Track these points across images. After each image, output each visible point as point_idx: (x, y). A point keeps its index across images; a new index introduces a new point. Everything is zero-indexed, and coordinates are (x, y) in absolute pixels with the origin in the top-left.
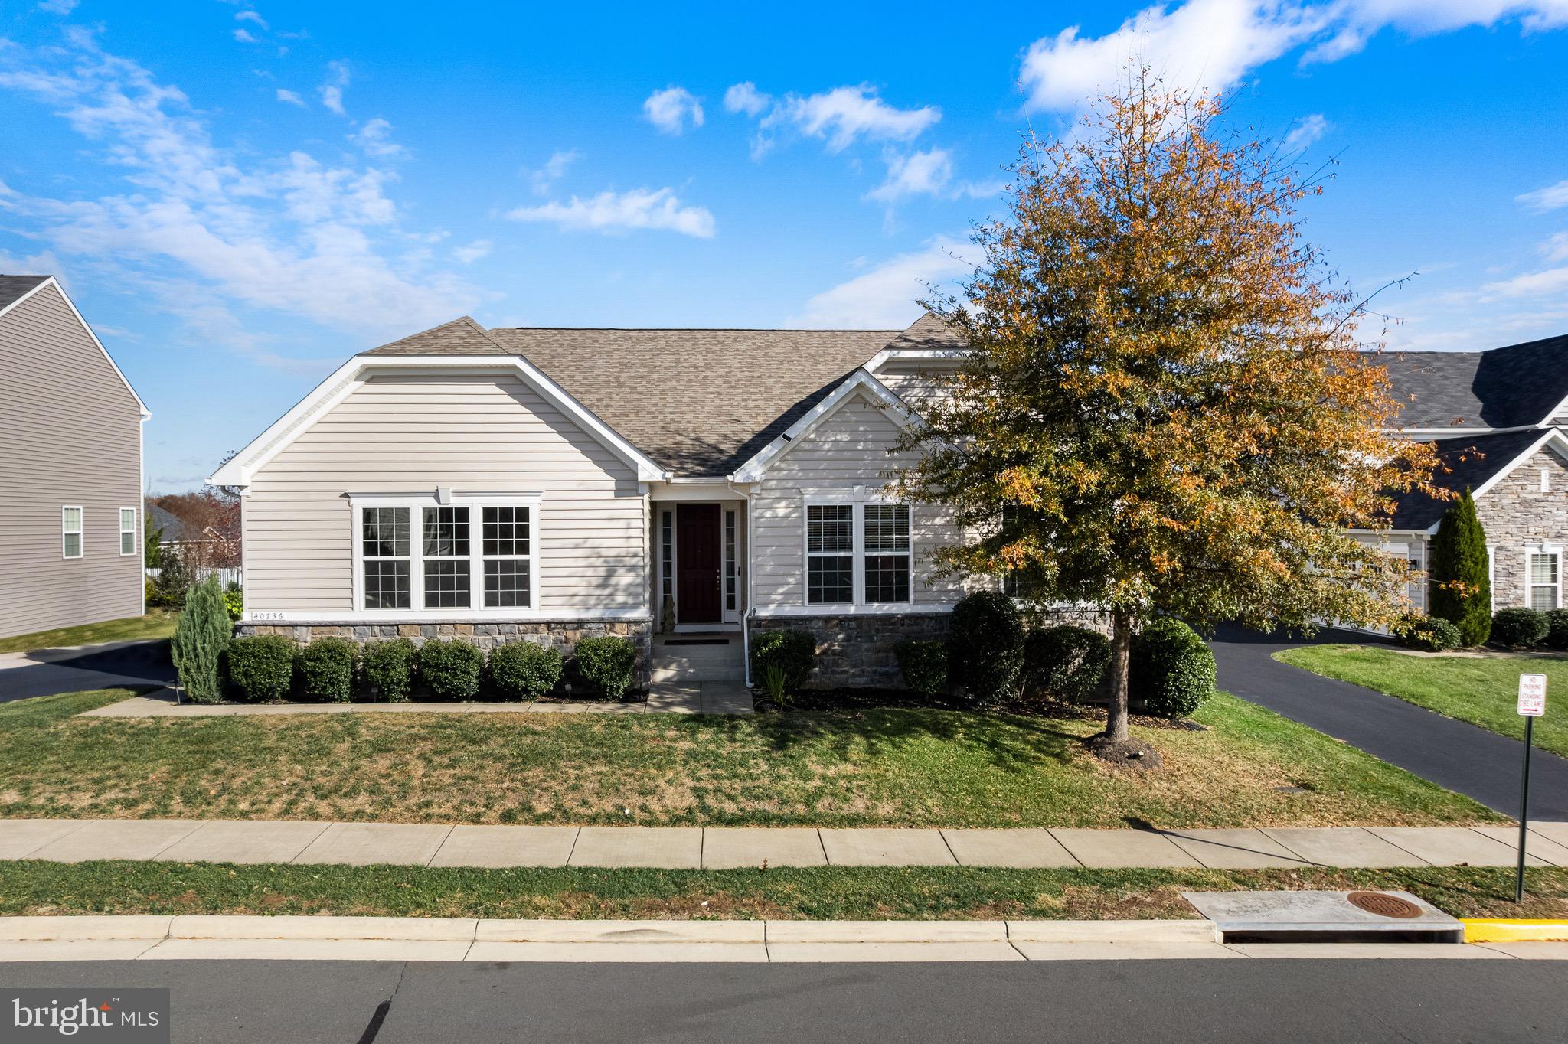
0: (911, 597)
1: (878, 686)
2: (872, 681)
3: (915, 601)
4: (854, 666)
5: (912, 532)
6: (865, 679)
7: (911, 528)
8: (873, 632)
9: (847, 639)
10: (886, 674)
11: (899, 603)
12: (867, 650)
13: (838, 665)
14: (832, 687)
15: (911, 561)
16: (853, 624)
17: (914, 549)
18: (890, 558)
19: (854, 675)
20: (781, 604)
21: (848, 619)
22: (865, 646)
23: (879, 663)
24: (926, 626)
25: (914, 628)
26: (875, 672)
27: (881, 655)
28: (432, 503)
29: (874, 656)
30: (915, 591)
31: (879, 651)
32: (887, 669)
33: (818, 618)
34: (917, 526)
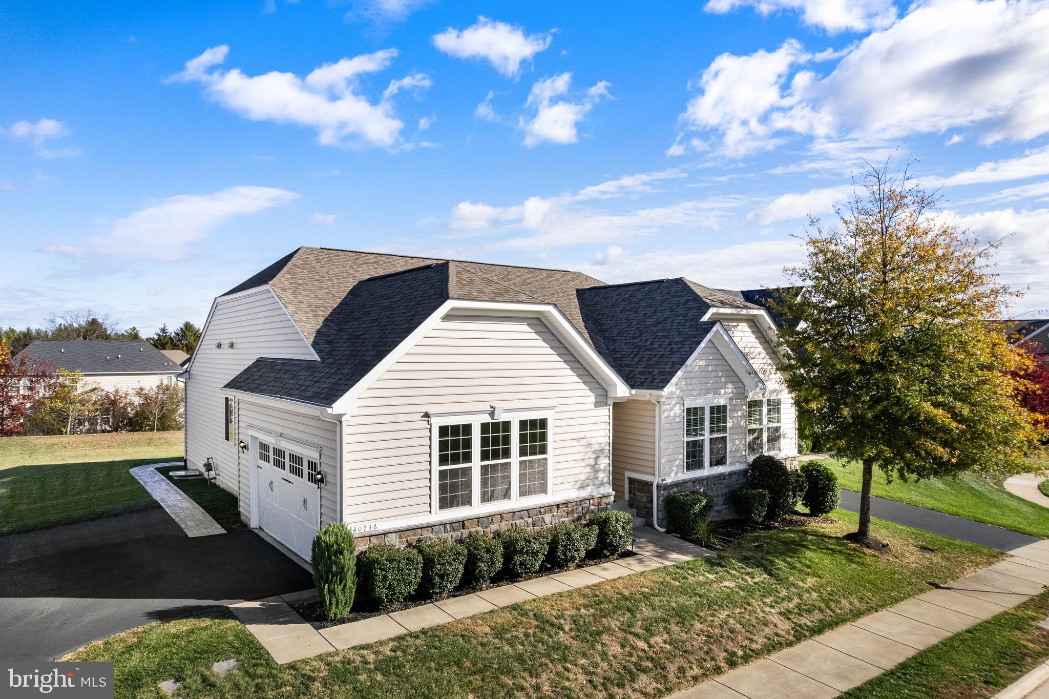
0: (728, 463)
1: (715, 519)
5: (728, 421)
7: (728, 418)
8: (713, 486)
10: (718, 511)
11: (723, 466)
15: (728, 439)
16: (705, 482)
17: (729, 432)
18: (720, 438)
20: (676, 474)
21: (703, 479)
23: (715, 504)
24: (734, 479)
25: (729, 480)
27: (716, 499)
28: (487, 419)
30: (729, 458)
32: (718, 508)
33: (691, 480)
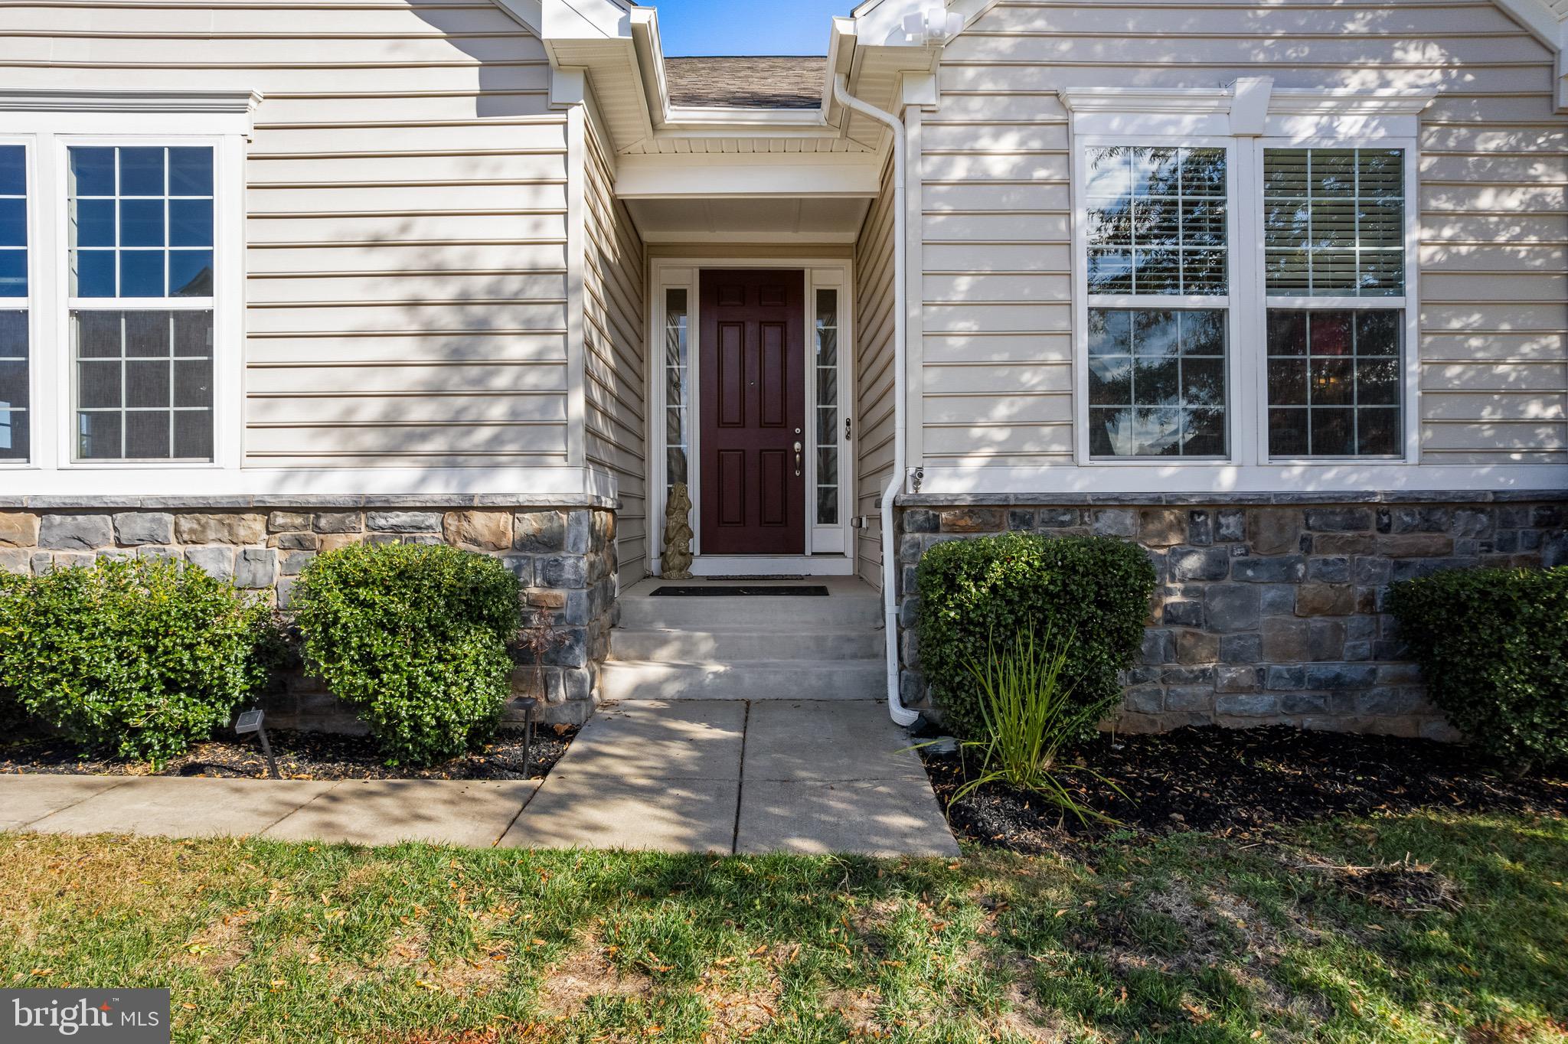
0: (1413, 439)
1: (1310, 722)
2: (1290, 706)
3: (1426, 452)
4: (1232, 658)
5: (1414, 232)
6: (1268, 699)
7: (1411, 219)
8: (1294, 551)
9: (1213, 572)
10: (1336, 686)
11: (1374, 460)
12: (1274, 606)
13: (1185, 656)
14: (1165, 724)
15: (1412, 325)
16: (1231, 524)
17: (1421, 288)
18: (1342, 316)
19: (1235, 688)
20: (1002, 457)
21: (1214, 506)
22: (1269, 594)
23: (1315, 648)
24: (1461, 532)
25: (1422, 539)
26: (1298, 678)
27: (1317, 622)
29: (1295, 626)
30: (1424, 423)
31: (1315, 611)
32: (1336, 668)
33: (1120, 502)
34: (1428, 217)
